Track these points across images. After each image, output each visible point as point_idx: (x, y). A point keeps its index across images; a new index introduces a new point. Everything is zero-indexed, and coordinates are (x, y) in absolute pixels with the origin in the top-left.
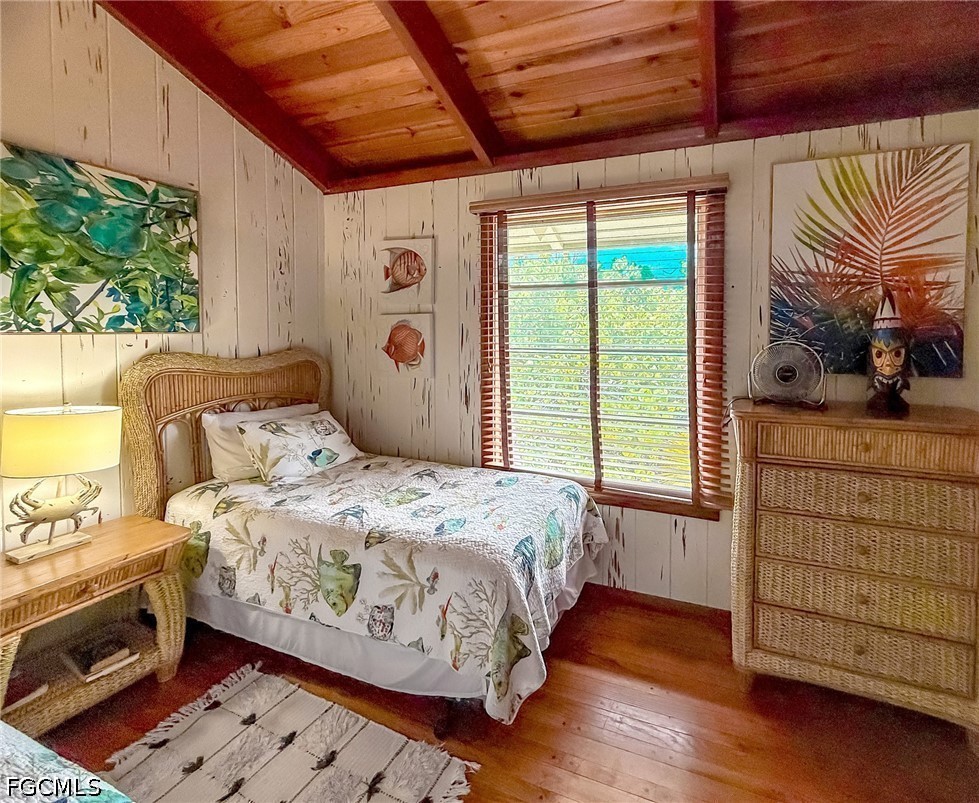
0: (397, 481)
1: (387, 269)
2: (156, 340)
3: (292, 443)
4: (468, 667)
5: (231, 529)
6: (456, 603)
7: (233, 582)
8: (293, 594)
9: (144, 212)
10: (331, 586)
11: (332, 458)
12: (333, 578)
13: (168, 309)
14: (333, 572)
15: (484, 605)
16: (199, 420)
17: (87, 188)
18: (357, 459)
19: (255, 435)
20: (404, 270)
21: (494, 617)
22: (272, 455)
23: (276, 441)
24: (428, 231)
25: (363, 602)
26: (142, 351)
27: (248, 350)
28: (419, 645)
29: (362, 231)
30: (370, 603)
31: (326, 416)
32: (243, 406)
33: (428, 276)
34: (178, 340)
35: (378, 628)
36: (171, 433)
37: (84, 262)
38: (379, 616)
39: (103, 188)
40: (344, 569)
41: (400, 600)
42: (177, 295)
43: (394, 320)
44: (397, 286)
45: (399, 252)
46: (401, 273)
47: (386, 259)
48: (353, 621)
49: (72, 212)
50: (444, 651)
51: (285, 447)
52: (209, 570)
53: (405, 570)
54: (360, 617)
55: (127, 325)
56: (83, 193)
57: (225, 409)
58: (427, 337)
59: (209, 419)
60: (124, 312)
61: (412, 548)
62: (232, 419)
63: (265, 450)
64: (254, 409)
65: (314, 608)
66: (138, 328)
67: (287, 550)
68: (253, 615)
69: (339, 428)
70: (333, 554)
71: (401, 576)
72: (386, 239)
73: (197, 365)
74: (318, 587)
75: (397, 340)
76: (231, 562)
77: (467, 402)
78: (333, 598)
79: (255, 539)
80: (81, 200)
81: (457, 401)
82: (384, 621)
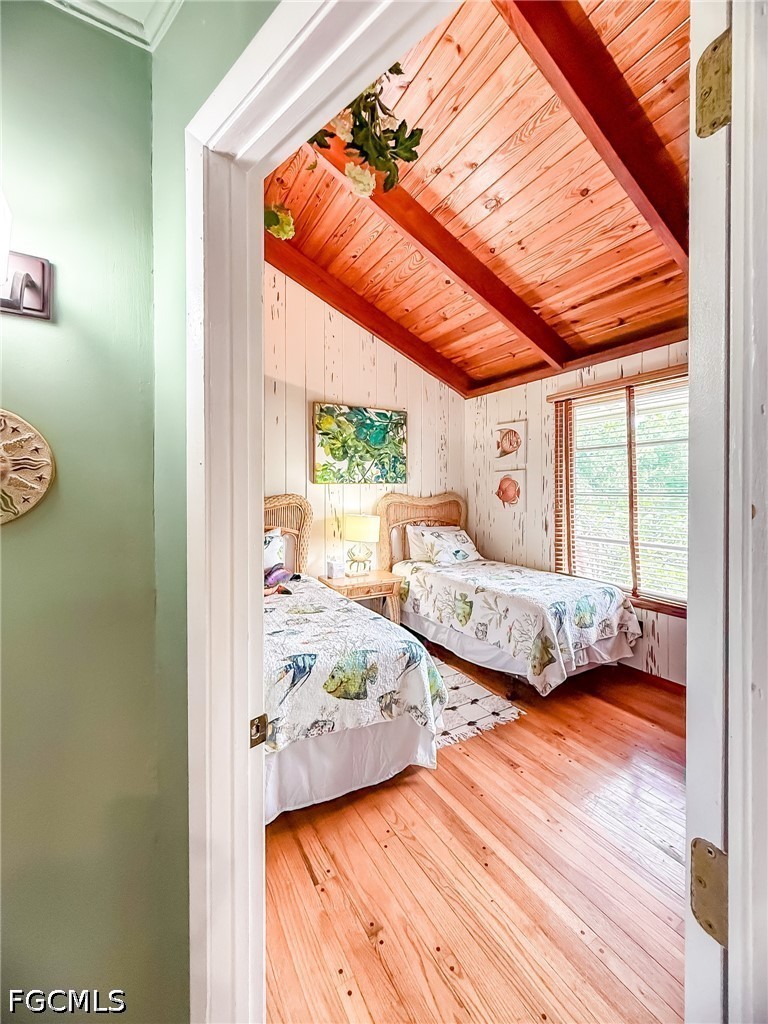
0: (499, 572)
1: (498, 443)
2: (390, 487)
3: (446, 544)
4: (520, 657)
5: (418, 580)
6: (516, 624)
7: (418, 606)
8: (443, 614)
9: (387, 426)
10: (460, 611)
11: (465, 556)
12: (461, 608)
13: (394, 472)
14: (460, 604)
15: (530, 627)
16: (405, 529)
17: (370, 419)
18: (478, 560)
19: (429, 538)
20: (509, 442)
21: (534, 633)
22: (436, 550)
23: (438, 542)
24: (523, 417)
25: (474, 620)
26: (385, 492)
27: (426, 494)
28: (498, 644)
29: (485, 420)
30: (477, 622)
31: (463, 532)
32: (423, 523)
33: (522, 446)
34: (398, 487)
35: (480, 634)
36: (395, 533)
37: (368, 452)
38: (481, 628)
39: (374, 418)
40: (465, 603)
41: (490, 621)
42: (398, 465)
43: (502, 475)
44: (504, 453)
45: (505, 432)
46: (506, 445)
47: (497, 437)
48: (468, 629)
49: (365, 431)
50: (509, 649)
51: (442, 546)
52: (409, 599)
53: (493, 606)
54: (472, 628)
55: (381, 480)
56: (368, 422)
57: (415, 523)
58: (521, 486)
59: (409, 527)
60: (380, 474)
61: (497, 596)
62: (419, 530)
63: (432, 546)
64: (428, 526)
65: (452, 622)
66: (384, 481)
67: (441, 592)
68: (426, 624)
69: (470, 540)
70: (461, 595)
71: (491, 609)
72: (499, 424)
73: (405, 500)
74: (454, 611)
75: (504, 487)
76: (418, 597)
77: (546, 529)
78: (461, 618)
79: (428, 586)
80: (367, 424)
81: (540, 527)
82: (482, 631)
